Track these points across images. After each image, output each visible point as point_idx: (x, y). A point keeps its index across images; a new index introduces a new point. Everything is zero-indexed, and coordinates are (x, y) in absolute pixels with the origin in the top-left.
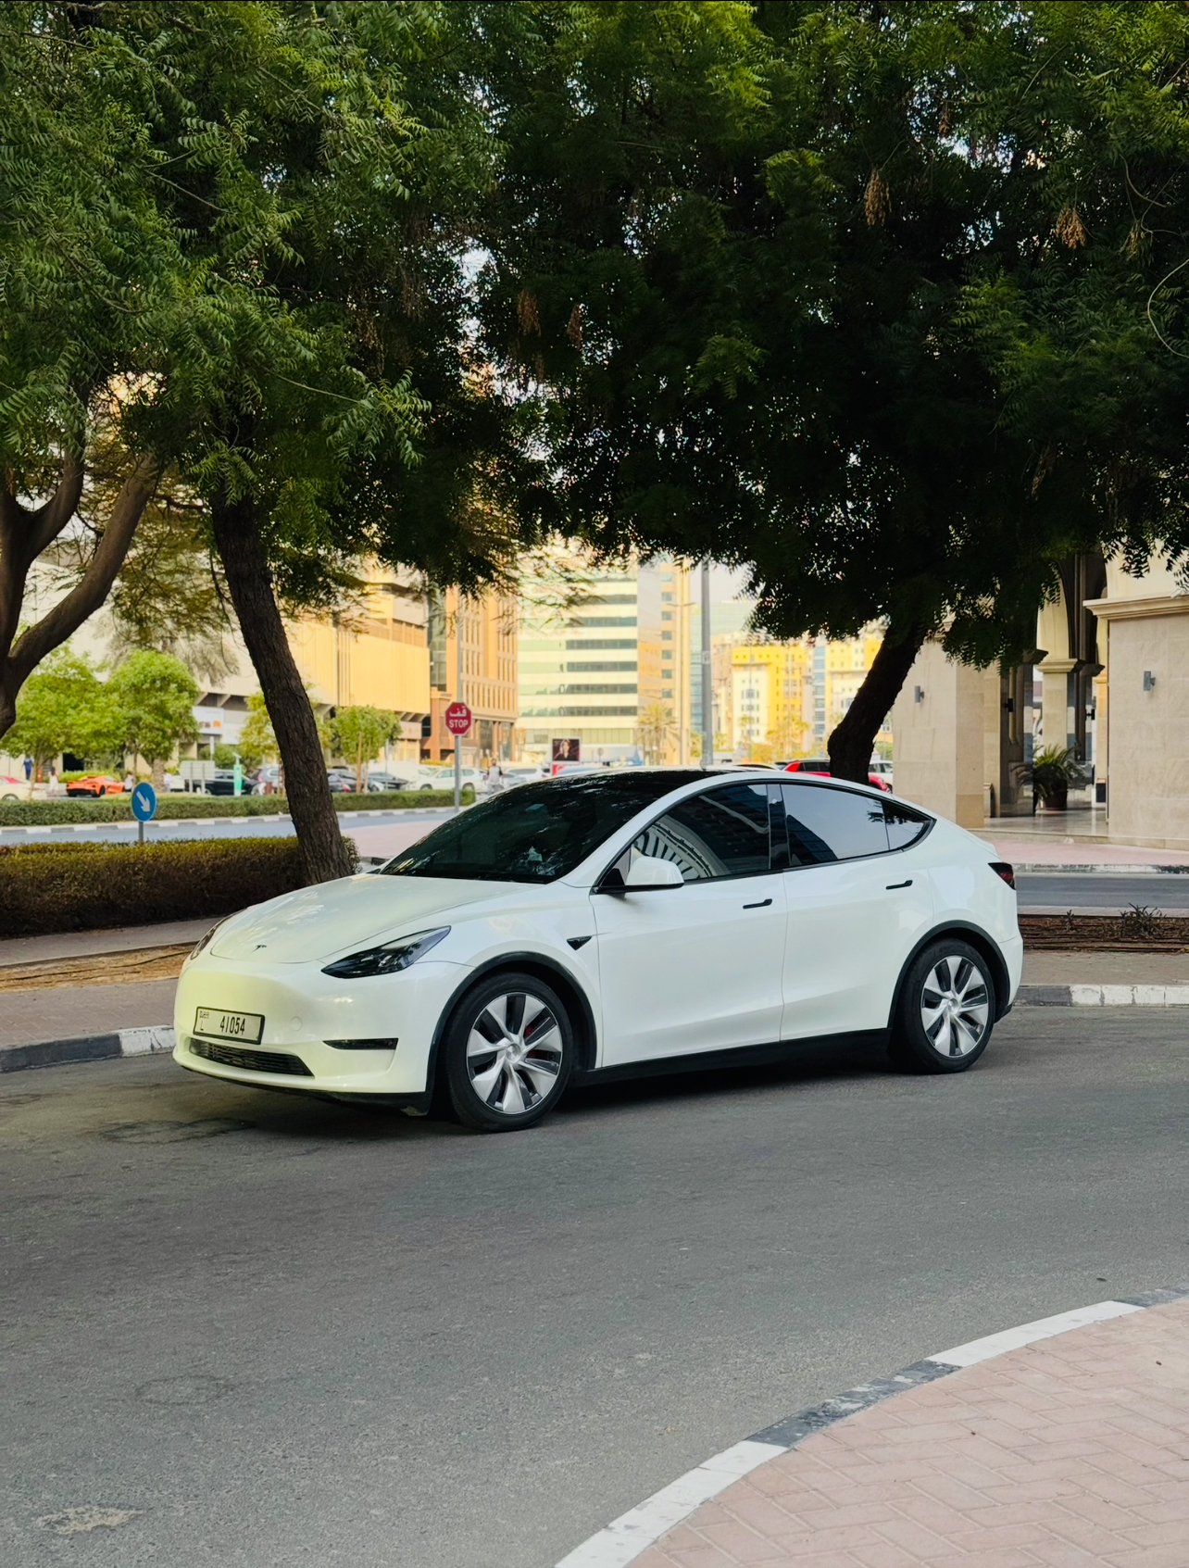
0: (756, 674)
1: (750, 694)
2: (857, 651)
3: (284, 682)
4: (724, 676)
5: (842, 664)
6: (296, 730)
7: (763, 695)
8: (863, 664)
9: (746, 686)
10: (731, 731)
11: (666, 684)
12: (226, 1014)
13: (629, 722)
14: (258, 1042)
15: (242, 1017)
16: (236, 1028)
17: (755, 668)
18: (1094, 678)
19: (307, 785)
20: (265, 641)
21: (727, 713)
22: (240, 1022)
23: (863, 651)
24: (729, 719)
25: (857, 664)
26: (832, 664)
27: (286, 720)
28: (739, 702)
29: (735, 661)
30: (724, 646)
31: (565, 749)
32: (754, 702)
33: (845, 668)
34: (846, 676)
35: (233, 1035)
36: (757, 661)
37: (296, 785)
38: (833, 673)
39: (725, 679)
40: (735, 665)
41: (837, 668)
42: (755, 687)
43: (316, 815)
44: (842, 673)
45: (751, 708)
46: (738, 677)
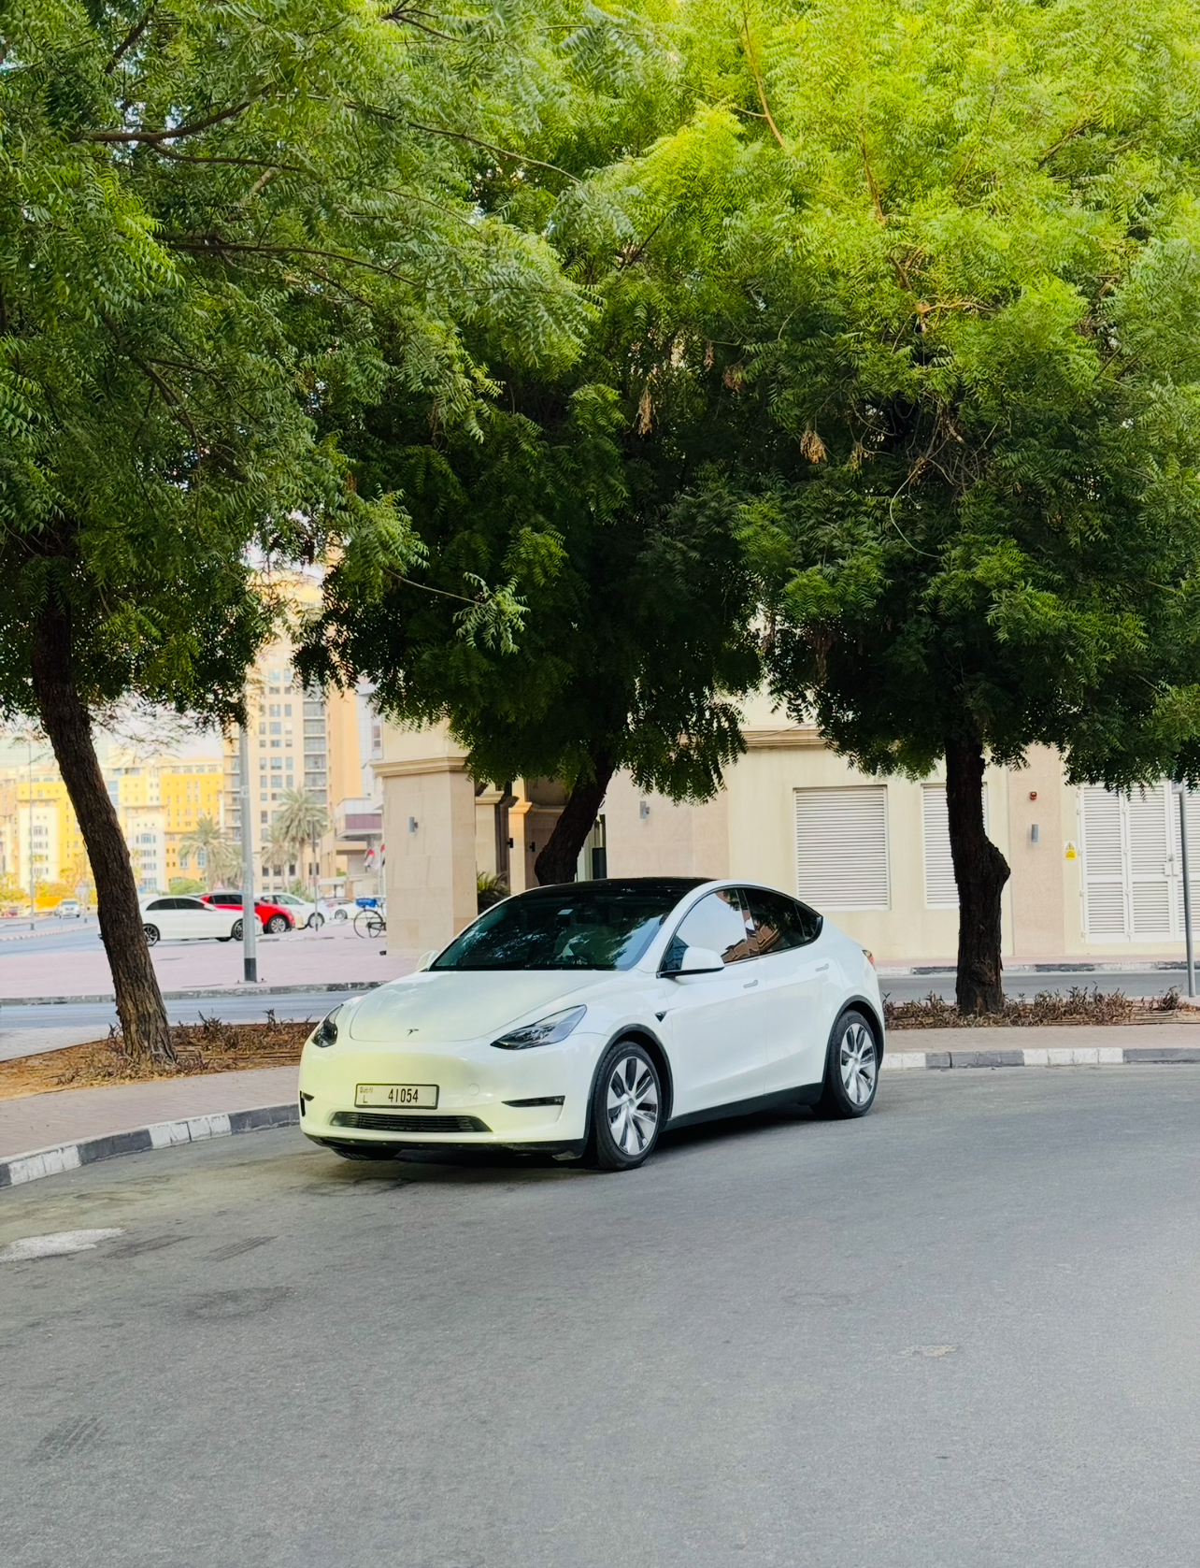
0: (39, 810)
1: (37, 831)
2: (151, 785)
3: (104, 817)
4: (9, 813)
5: (137, 799)
6: (116, 860)
7: (52, 832)
8: (158, 799)
9: (33, 823)
10: (17, 868)
12: (395, 1088)
14: (435, 1108)
15: (414, 1089)
16: (408, 1097)
17: (43, 804)
18: (510, 809)
19: (124, 911)
20: (87, 779)
21: (13, 851)
22: (413, 1093)
23: (157, 785)
24: (16, 858)
25: (151, 799)
26: (126, 799)
27: (106, 851)
28: (24, 839)
29: (21, 797)
32: (42, 839)
33: (140, 803)
34: (140, 811)
35: (406, 1104)
36: (45, 796)
37: (114, 911)
38: (127, 808)
39: (10, 816)
40: (21, 801)
41: (132, 803)
42: (42, 823)
43: (132, 939)
44: (136, 808)
45: (38, 845)
46: (23, 813)
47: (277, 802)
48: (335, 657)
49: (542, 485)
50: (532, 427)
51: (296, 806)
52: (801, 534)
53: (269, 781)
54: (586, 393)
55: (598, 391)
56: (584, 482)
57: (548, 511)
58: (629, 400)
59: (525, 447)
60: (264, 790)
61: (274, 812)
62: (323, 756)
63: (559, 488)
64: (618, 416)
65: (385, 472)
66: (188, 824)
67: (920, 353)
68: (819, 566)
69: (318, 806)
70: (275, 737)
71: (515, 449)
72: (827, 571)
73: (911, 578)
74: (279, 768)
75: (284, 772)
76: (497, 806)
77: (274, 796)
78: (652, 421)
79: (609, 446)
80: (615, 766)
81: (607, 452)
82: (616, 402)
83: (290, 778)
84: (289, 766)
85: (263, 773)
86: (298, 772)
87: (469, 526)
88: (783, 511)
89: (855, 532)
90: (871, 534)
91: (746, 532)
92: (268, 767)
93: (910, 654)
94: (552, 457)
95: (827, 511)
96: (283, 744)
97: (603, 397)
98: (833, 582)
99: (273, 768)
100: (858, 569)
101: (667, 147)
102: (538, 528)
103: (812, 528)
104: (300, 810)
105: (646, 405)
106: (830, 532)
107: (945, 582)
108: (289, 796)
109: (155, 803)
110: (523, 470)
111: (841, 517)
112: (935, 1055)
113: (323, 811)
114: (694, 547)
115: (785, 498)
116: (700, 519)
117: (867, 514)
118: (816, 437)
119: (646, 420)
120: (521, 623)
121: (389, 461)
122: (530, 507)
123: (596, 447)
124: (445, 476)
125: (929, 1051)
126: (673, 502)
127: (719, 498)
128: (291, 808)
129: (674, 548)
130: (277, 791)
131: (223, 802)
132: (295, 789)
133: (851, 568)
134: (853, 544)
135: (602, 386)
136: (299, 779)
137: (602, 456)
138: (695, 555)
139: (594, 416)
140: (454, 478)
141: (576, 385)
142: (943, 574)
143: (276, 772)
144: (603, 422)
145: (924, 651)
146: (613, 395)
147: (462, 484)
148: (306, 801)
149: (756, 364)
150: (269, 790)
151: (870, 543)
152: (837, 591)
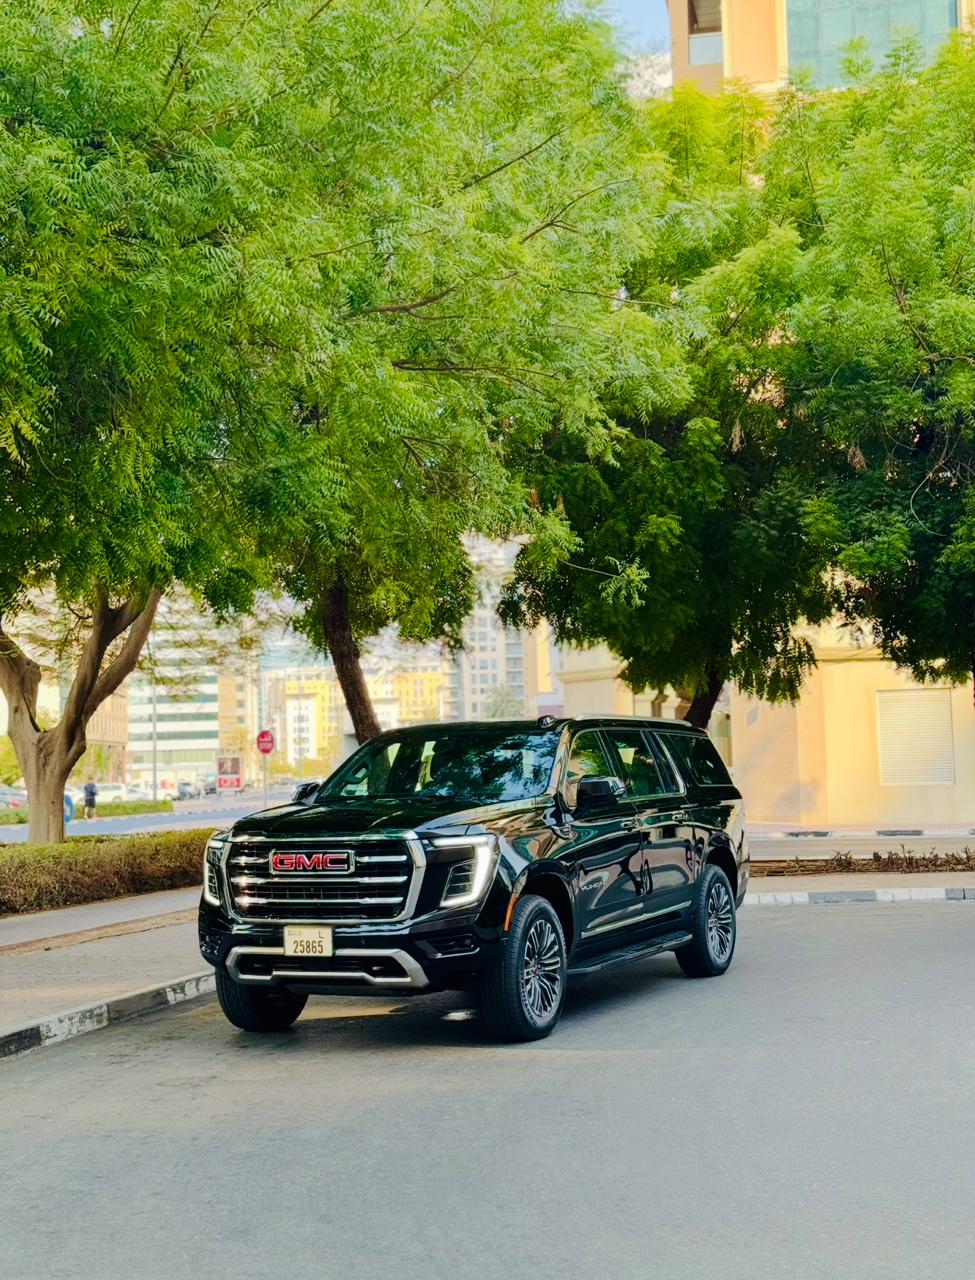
0: (304, 702)
1: (301, 719)
4: (279, 705)
7: (311, 719)
9: (296, 713)
10: (286, 749)
11: (240, 712)
13: (213, 743)
17: (304, 698)
21: (283, 735)
24: (285, 740)
25: (387, 693)
28: (291, 725)
29: (288, 692)
30: (278, 680)
31: (228, 766)
32: (303, 725)
36: (306, 691)
39: (281, 708)
40: (288, 696)
41: (383, 696)
42: (304, 712)
45: (301, 730)
46: (291, 705)
47: (485, 696)
48: (524, 607)
49: (665, 488)
50: (659, 450)
51: (499, 699)
52: (851, 518)
53: (478, 679)
54: (695, 424)
55: (704, 422)
56: (694, 485)
57: (670, 505)
58: (726, 429)
59: (654, 462)
60: (474, 686)
61: (482, 703)
62: (520, 659)
63: (677, 490)
64: (718, 438)
65: (558, 482)
66: (415, 713)
67: (932, 392)
68: (861, 542)
69: (517, 699)
70: (483, 644)
71: (646, 464)
72: (867, 545)
73: (933, 547)
74: (486, 668)
75: (489, 672)
76: (653, 703)
77: (482, 691)
78: (742, 442)
79: (712, 459)
80: (726, 676)
81: (710, 464)
82: (716, 429)
83: (494, 677)
84: (494, 666)
85: (473, 672)
86: (501, 672)
87: (614, 516)
88: (835, 502)
89: (887, 517)
90: (900, 518)
91: (809, 520)
92: (478, 667)
93: (933, 603)
94: (672, 469)
95: (869, 501)
96: (489, 649)
97: (708, 427)
98: (871, 553)
99: (482, 668)
100: (889, 544)
101: (749, 255)
102: (661, 515)
103: (858, 514)
104: (502, 701)
105: (737, 433)
106: (869, 518)
107: (953, 552)
108: (495, 690)
109: (390, 696)
110: (652, 477)
111: (879, 506)
112: (952, 890)
113: (521, 702)
114: (774, 527)
115: (839, 493)
116: (779, 508)
117: (898, 503)
118: (858, 452)
119: (737, 441)
120: (645, 587)
121: (561, 474)
122: (657, 502)
123: (703, 460)
124: (598, 484)
125: (949, 887)
126: (759, 496)
127: (792, 493)
128: (495, 702)
129: (758, 527)
130: (484, 686)
131: (444, 695)
132: (498, 685)
133: (884, 543)
134: (887, 525)
135: (707, 418)
136: (502, 676)
137: (707, 466)
138: (774, 532)
139: (700, 439)
140: (604, 485)
141: (688, 419)
142: (952, 547)
143: (484, 672)
144: (707, 442)
145: (943, 599)
146: (714, 424)
147: (610, 488)
148: (508, 694)
149: (813, 402)
150: (478, 686)
151: (898, 525)
152: (874, 560)
